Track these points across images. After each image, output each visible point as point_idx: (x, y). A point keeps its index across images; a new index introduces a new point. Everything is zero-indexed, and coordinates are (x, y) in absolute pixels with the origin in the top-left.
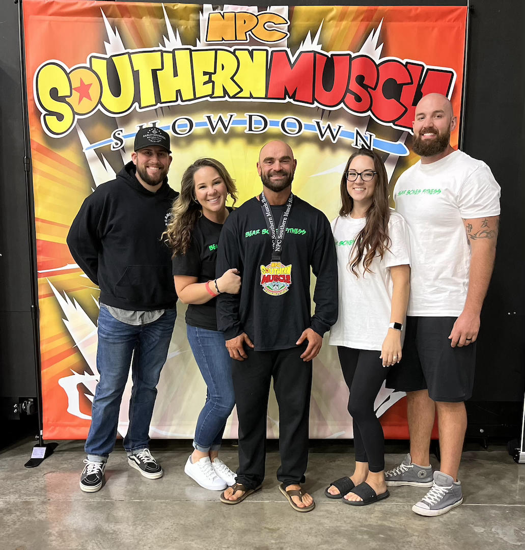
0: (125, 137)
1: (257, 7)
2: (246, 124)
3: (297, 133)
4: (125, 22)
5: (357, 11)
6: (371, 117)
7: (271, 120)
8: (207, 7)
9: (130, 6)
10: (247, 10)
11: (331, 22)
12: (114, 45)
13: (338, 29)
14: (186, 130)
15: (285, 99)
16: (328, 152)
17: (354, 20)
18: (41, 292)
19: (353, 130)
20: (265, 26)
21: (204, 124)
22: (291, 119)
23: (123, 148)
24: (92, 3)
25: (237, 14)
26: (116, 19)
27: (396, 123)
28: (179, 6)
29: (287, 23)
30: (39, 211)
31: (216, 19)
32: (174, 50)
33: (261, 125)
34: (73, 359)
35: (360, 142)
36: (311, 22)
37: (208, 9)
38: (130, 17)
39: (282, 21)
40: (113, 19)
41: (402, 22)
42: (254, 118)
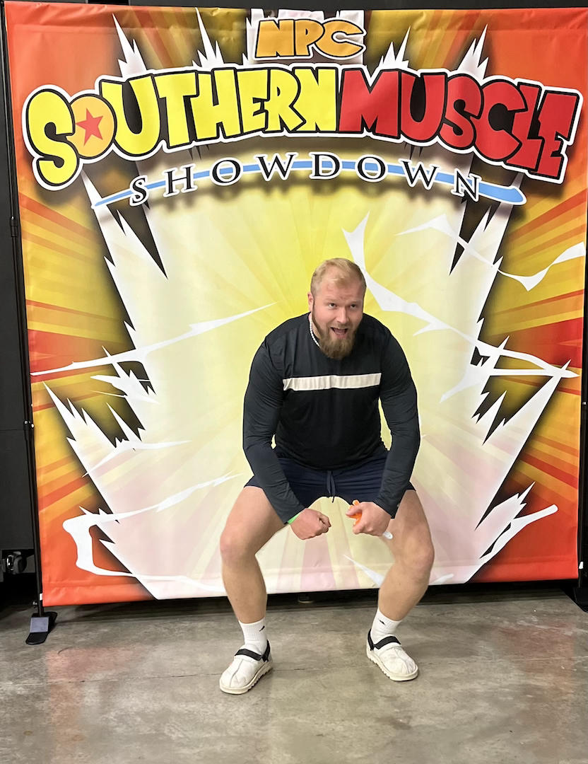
0: (149, 187)
2: (311, 167)
3: (379, 177)
4: (146, 34)
5: (454, 15)
6: (475, 155)
7: (345, 160)
8: (257, 13)
9: (154, 13)
10: (310, 16)
11: (420, 31)
12: (132, 64)
13: (429, 40)
14: (230, 177)
15: (362, 132)
16: (420, 201)
17: (449, 28)
18: (37, 402)
19: (453, 172)
20: (334, 37)
21: (256, 167)
22: (370, 159)
23: (146, 203)
24: (100, 9)
25: (296, 22)
26: (134, 29)
27: (507, 162)
28: (219, 12)
29: (363, 33)
30: (32, 291)
31: (266, 28)
32: (213, 70)
33: (332, 167)
34: (83, 493)
35: (462, 188)
36: (394, 32)
37: (257, 16)
38: (153, 27)
39: (355, 30)
40: (131, 29)
41: (511, 29)
42: (321, 159)
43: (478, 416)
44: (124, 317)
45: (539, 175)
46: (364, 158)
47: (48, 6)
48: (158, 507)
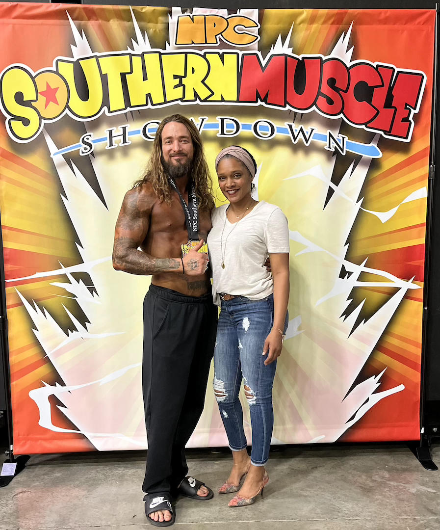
0: (94, 141)
1: (226, 10)
2: (218, 128)
3: (269, 136)
4: (92, 25)
5: (327, 14)
6: (343, 120)
7: (243, 123)
8: (176, 10)
9: (98, 9)
10: (217, 13)
11: (301, 25)
12: (81, 48)
13: (309, 32)
15: (257, 102)
16: (301, 155)
17: (324, 22)
18: (9, 301)
19: (326, 132)
20: (236, 29)
22: (263, 122)
23: (92, 153)
24: (56, 6)
25: (206, 17)
26: (83, 22)
27: (368, 125)
28: (148, 9)
29: (257, 26)
30: (6, 219)
31: (185, 22)
32: (144, 53)
33: (234, 128)
34: (43, 370)
35: (333, 145)
36: (281, 26)
37: (177, 12)
38: (97, 20)
39: (252, 24)
40: (80, 21)
41: (372, 24)
42: (226, 122)
43: (344, 316)
44: (75, 239)
45: (392, 135)
46: (259, 122)
47: (17, 4)
48: (99, 382)
